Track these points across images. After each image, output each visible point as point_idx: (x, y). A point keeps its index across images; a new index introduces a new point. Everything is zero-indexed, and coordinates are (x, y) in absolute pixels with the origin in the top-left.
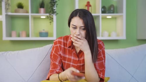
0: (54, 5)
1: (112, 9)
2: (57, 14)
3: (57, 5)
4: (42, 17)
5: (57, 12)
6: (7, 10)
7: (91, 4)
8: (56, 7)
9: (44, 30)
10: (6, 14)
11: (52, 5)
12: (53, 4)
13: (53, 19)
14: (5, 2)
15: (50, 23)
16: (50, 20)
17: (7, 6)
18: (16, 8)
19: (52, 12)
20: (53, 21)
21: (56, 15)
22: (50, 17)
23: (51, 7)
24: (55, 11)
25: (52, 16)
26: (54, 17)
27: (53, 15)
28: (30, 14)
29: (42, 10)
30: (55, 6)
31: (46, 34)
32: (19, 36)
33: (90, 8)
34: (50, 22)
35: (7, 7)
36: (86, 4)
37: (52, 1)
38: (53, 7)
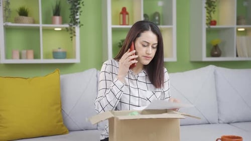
0: (77, 12)
1: (157, 18)
2: (82, 25)
3: (81, 12)
4: (56, 29)
5: (82, 23)
6: (6, 18)
7: (128, 10)
8: (80, 14)
9: (59, 48)
11: (74, 11)
12: (76, 11)
13: (75, 32)
14: (4, 8)
15: (71, 39)
16: (71, 33)
17: (7, 12)
19: (73, 22)
20: (75, 35)
22: (71, 30)
23: (72, 15)
24: (78, 21)
25: (74, 28)
26: (77, 29)
27: (74, 26)
29: (57, 18)
30: (78, 14)
31: (65, 55)
33: (127, 16)
34: (71, 37)
36: (121, 10)
37: (73, 7)
38: (75, 15)
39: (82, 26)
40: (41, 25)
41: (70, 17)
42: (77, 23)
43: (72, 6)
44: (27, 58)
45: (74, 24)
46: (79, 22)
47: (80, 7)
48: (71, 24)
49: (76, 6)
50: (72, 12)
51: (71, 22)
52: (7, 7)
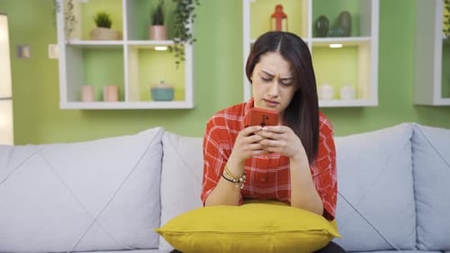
0: (187, 17)
2: (195, 40)
3: (194, 16)
4: (157, 48)
5: (194, 37)
6: (69, 31)
8: (193, 21)
9: (162, 82)
10: (66, 42)
11: (181, 16)
12: (184, 14)
13: (183, 53)
14: (65, 14)
15: (176, 65)
16: (177, 56)
17: (69, 22)
18: (94, 25)
19: (181, 36)
20: (183, 59)
21: (191, 43)
22: (177, 49)
23: (178, 23)
24: (188, 33)
25: (182, 46)
26: (188, 48)
27: (183, 43)
28: (125, 42)
29: (157, 30)
30: (189, 20)
31: (169, 94)
32: (101, 99)
34: (177, 63)
35: (69, 27)
37: (181, 8)
38: (184, 23)
41: (175, 27)
42: (186, 36)
43: (179, 6)
45: (182, 39)
46: (191, 35)
47: (192, 9)
48: (176, 39)
49: (185, 5)
50: (177, 17)
51: (177, 35)
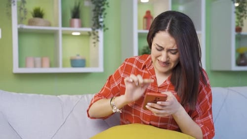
0: (101, 14)
2: (107, 29)
3: (106, 14)
4: (74, 34)
5: (106, 27)
8: (104, 17)
9: (78, 55)
10: (19, 26)
11: (98, 13)
12: (100, 12)
13: (98, 37)
15: (93, 45)
16: (94, 38)
17: (22, 12)
18: (31, 17)
19: (97, 26)
20: (98, 41)
21: (104, 31)
22: (94, 34)
23: (95, 17)
24: (101, 24)
25: (97, 32)
26: (101, 33)
29: (76, 21)
30: (102, 16)
31: (83, 63)
34: (94, 43)
37: (97, 8)
38: (99, 16)
39: (107, 31)
40: (60, 29)
41: (93, 20)
42: (101, 26)
44: (42, 66)
45: (98, 28)
46: (104, 26)
47: (104, 9)
48: (94, 28)
49: (100, 7)
50: (95, 14)
51: (94, 25)
52: (22, 7)
